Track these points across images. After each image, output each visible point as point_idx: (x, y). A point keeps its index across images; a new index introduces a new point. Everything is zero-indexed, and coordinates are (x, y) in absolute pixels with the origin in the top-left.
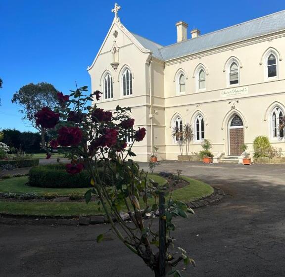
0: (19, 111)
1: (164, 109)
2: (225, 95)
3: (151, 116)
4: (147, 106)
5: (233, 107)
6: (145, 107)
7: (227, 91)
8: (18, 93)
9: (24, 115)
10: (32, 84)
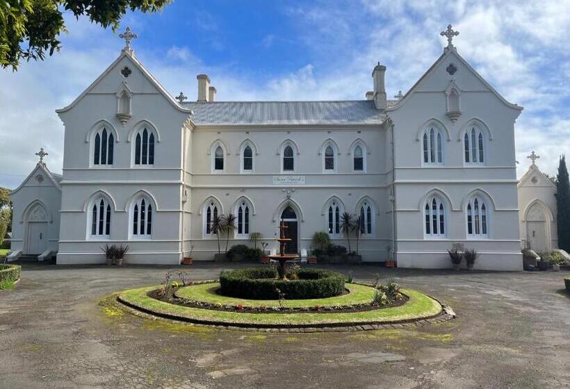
1: (192, 188)
2: (278, 182)
3: (183, 199)
5: (289, 197)
7: (280, 178)
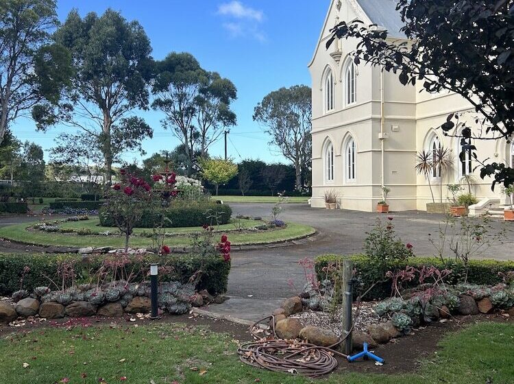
0: (265, 132)
1: (415, 121)
3: (380, 136)
4: (373, 119)
6: (371, 122)
8: (261, 106)
9: (272, 138)
10: (284, 88)
